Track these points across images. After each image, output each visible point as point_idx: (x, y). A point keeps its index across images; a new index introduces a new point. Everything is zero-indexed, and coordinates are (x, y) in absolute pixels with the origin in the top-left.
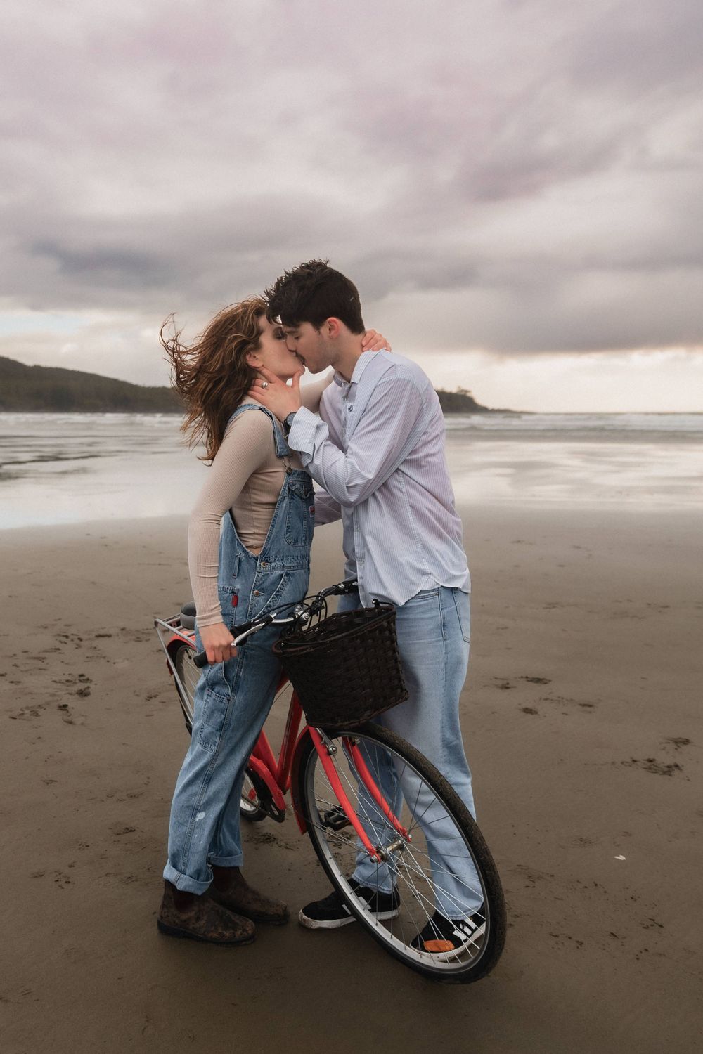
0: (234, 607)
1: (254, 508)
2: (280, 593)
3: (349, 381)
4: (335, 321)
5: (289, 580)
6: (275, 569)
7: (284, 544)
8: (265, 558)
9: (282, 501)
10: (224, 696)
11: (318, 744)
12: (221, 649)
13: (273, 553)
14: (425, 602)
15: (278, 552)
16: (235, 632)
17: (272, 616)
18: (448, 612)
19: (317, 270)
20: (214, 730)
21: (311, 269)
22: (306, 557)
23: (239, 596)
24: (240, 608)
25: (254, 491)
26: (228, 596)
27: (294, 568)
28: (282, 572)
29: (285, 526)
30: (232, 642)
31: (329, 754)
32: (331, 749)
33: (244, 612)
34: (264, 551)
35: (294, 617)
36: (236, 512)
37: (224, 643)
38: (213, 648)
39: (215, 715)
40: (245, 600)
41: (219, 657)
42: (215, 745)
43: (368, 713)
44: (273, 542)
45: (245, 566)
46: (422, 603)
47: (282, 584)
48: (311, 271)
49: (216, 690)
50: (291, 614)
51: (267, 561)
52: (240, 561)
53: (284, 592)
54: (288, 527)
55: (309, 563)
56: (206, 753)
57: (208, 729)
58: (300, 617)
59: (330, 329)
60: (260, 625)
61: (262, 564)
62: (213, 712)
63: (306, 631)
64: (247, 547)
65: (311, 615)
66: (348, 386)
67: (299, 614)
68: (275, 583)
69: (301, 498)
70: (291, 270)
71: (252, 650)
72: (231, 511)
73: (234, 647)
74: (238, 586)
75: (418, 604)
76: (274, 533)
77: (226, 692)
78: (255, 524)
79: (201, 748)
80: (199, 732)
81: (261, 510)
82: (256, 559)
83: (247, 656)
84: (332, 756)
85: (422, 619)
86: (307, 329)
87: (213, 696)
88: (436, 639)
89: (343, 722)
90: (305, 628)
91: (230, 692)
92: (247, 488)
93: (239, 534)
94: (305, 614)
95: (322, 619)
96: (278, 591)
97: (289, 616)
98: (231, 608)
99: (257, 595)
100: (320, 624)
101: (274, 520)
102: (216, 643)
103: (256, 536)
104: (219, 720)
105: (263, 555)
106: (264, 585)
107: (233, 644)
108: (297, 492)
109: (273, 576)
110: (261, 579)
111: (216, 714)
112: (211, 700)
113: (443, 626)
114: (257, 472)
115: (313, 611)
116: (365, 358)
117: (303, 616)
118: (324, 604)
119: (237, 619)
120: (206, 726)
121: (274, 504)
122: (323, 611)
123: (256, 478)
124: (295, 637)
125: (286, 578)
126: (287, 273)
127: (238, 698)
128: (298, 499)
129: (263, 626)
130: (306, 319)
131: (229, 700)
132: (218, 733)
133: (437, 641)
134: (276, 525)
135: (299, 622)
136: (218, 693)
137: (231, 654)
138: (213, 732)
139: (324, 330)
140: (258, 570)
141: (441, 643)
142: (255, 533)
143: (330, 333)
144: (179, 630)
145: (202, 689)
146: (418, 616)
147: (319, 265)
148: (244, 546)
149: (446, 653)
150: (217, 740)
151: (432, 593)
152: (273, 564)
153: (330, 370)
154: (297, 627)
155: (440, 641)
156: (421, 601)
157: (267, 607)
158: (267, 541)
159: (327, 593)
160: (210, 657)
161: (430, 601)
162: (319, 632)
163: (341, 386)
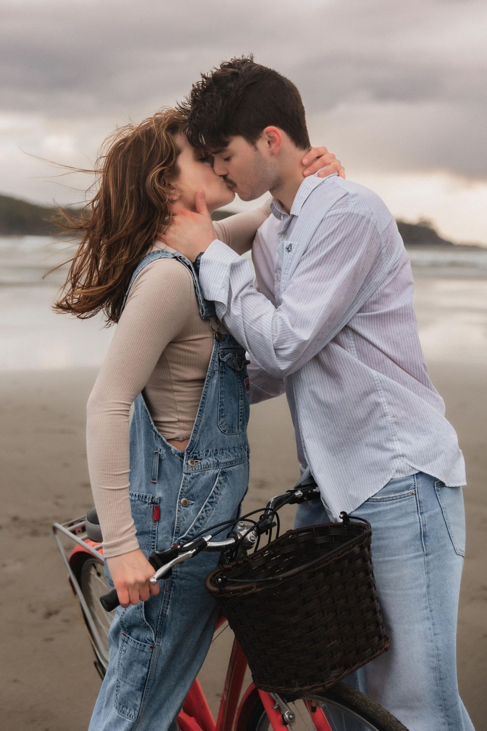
0: (155, 521)
1: (175, 387)
2: (214, 500)
3: (289, 213)
4: (274, 131)
5: (226, 480)
6: (208, 467)
7: (217, 433)
8: (193, 453)
9: (211, 377)
10: (146, 643)
11: (270, 709)
12: (137, 587)
13: (203, 447)
14: (398, 504)
15: (210, 445)
16: (156, 561)
17: (206, 539)
18: (430, 517)
19: (243, 68)
20: (133, 689)
21: (235, 68)
22: (244, 447)
23: (162, 507)
24: (164, 523)
25: (175, 365)
26: (147, 508)
27: (231, 464)
28: (216, 471)
29: (217, 410)
30: (152, 576)
31: (285, 723)
32: (287, 716)
33: (169, 528)
34: (191, 444)
35: (236, 538)
36: (152, 394)
37: (141, 578)
38: (127, 586)
39: (135, 668)
40: (170, 512)
41: (135, 596)
42: (135, 709)
43: (334, 673)
44: (202, 431)
45: (167, 466)
46: (392, 506)
47: (217, 487)
48: (236, 70)
49: (133, 634)
50: (232, 534)
51: (196, 458)
52: (160, 460)
53: (220, 498)
54: (221, 411)
55: (248, 453)
56: (124, 720)
57: (125, 688)
58: (244, 537)
59: (269, 142)
60: (190, 552)
61: (189, 462)
62: (131, 664)
63: (252, 557)
64: (168, 440)
65: (258, 534)
66: (287, 219)
67: (243, 533)
68: (207, 486)
69: (234, 371)
70: (210, 73)
71: (182, 579)
72: (144, 392)
73: (154, 584)
74: (159, 494)
75: (389, 507)
76: (203, 420)
77: (148, 636)
78: (180, 408)
79: (117, 713)
80: (115, 692)
81: (185, 389)
82: (181, 456)
83: (175, 587)
84: (288, 726)
85: (395, 528)
86: (238, 145)
87: (131, 643)
88: (415, 554)
89: (302, 686)
90: (250, 552)
91: (153, 636)
92: (163, 361)
93: (156, 423)
94: (251, 534)
95: (273, 538)
96: (212, 497)
97: (228, 537)
98: (152, 523)
99: (185, 505)
100: (270, 546)
101: (203, 403)
102: (131, 579)
103: (181, 424)
104: (140, 675)
105: (190, 449)
106: (193, 491)
107: (153, 580)
108: (229, 363)
109: (205, 477)
110: (190, 482)
111: (137, 667)
112: (128, 647)
113: (423, 536)
114: (175, 341)
115: (261, 528)
116: (309, 183)
117: (248, 536)
118: (275, 520)
119: (160, 538)
120: (122, 683)
121: (201, 381)
122: (275, 529)
123: (177, 348)
124: (238, 565)
125: (221, 478)
126: (204, 77)
127: (166, 645)
128: (231, 373)
129: (194, 554)
130: (237, 133)
131: (152, 648)
132: (140, 693)
133: (416, 557)
134: (205, 409)
135: (242, 544)
136: (138, 639)
137: (150, 591)
138: (132, 692)
139: (262, 144)
140: (185, 470)
141: (421, 560)
142: (179, 421)
143: (270, 146)
144: (83, 540)
145: (116, 633)
146: (390, 524)
147: (244, 62)
148: (164, 439)
149: (428, 573)
150: (138, 703)
151: (407, 492)
152: (204, 462)
153: (267, 197)
154: (239, 550)
155: (420, 556)
156: (392, 504)
157: (198, 520)
158: (195, 432)
159: (280, 502)
160: (122, 596)
161: (404, 502)
162: (270, 556)
163: (280, 219)
